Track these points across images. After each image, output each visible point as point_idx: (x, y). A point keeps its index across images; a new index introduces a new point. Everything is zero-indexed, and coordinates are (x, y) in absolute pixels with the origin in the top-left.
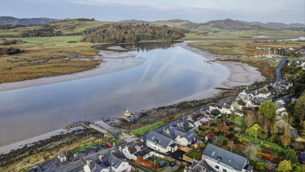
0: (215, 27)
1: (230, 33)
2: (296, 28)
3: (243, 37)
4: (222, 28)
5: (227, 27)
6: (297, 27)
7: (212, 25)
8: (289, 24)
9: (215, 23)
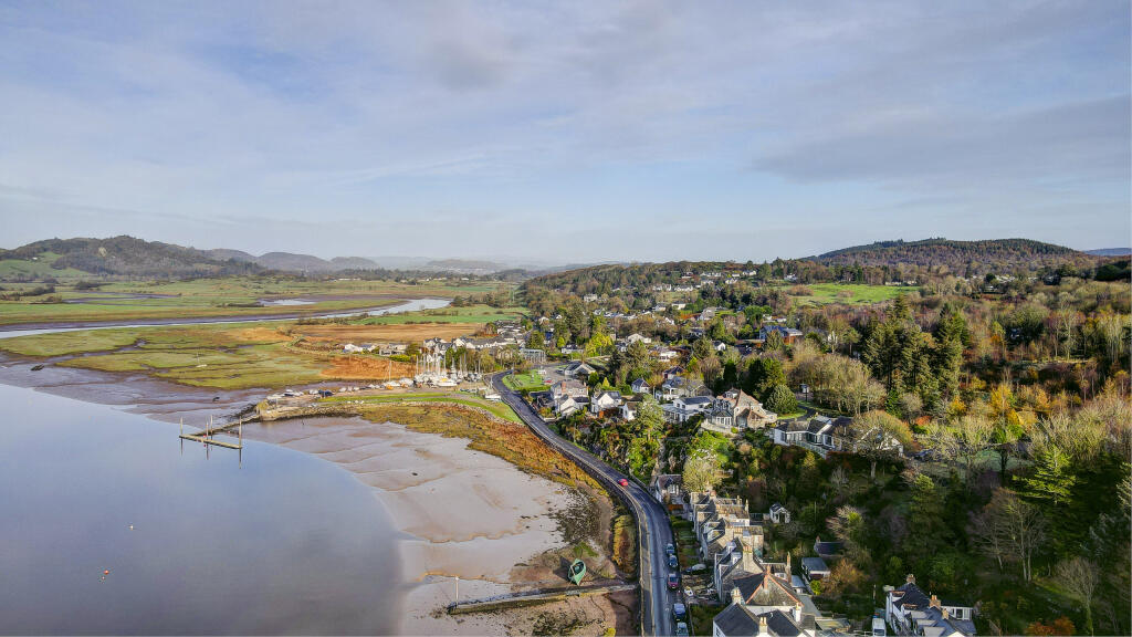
0: (72, 265)
1: (153, 289)
2: (364, 271)
3: (230, 305)
4: (102, 269)
5: (127, 268)
6: (367, 268)
7: (52, 257)
8: (333, 260)
9: (68, 251)
